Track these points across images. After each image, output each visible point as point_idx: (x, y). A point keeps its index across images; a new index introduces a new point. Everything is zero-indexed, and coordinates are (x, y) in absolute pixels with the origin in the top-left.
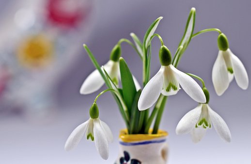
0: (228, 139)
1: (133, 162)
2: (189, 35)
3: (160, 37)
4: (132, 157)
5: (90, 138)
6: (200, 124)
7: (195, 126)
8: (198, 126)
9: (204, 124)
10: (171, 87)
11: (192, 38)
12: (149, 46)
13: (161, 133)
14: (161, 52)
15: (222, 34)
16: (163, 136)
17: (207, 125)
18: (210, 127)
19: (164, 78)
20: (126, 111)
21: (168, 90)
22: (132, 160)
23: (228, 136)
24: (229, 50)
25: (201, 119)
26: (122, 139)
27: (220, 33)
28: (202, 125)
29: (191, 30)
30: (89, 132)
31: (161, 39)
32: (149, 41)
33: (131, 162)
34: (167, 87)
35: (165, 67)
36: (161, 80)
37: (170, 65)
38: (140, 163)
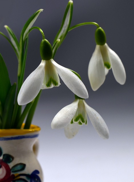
0: (106, 136)
1: (5, 157)
2: (66, 28)
3: (41, 30)
4: (4, 152)
6: (76, 120)
7: (71, 121)
8: (74, 121)
9: (80, 120)
10: (52, 82)
11: (69, 31)
13: (33, 128)
15: (100, 28)
16: (36, 131)
17: (83, 121)
18: (86, 123)
19: (44, 73)
21: (48, 85)
22: (4, 155)
23: (106, 131)
24: (106, 44)
25: (77, 115)
27: (99, 27)
28: (78, 122)
29: (68, 23)
31: (43, 33)
32: (27, 33)
33: (3, 157)
34: (48, 82)
35: (46, 62)
36: (42, 75)
37: (51, 59)
38: (13, 158)
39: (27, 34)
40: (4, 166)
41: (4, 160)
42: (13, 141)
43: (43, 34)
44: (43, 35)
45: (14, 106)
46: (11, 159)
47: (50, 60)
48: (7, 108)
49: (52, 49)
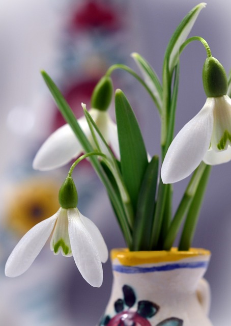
1: (142, 306)
3: (204, 41)
4: (140, 297)
5: (61, 250)
10: (228, 141)
12: (176, 67)
14: (206, 69)
20: (127, 204)
22: (140, 303)
26: (120, 259)
30: (58, 236)
31: (207, 45)
32: (177, 54)
33: (139, 308)
34: (220, 140)
35: (215, 101)
36: (207, 124)
37: (224, 96)
38: (157, 308)
39: (176, 57)
40: (140, 323)
41: (139, 312)
42: (157, 273)
43: (208, 47)
44: (208, 49)
45: (155, 205)
46: (154, 310)
47: (222, 98)
48: (143, 209)
49: (227, 84)
